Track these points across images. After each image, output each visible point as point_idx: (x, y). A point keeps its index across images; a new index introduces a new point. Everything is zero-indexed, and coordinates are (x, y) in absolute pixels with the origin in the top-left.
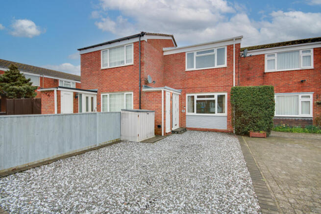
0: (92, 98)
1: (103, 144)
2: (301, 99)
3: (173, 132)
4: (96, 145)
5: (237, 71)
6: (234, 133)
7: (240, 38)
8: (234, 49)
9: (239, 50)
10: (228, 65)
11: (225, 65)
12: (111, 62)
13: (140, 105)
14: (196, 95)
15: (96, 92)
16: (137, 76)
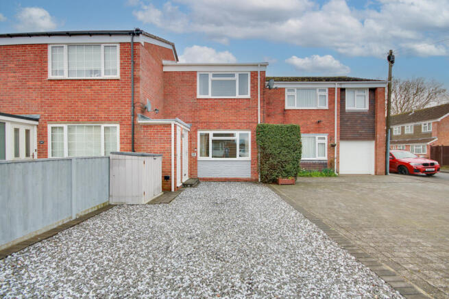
0: (27, 132)
1: (83, 214)
2: (318, 141)
3: (185, 185)
4: (71, 217)
5: (262, 104)
6: (259, 180)
7: (265, 65)
8: (259, 77)
9: (265, 79)
10: (251, 96)
11: (248, 96)
12: (71, 68)
13: (133, 145)
14: (211, 133)
15: (37, 120)
16: (128, 99)
